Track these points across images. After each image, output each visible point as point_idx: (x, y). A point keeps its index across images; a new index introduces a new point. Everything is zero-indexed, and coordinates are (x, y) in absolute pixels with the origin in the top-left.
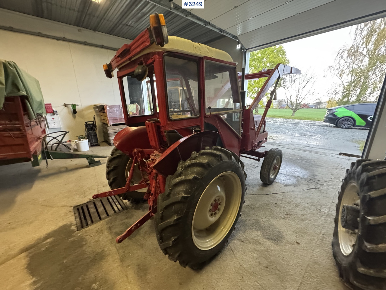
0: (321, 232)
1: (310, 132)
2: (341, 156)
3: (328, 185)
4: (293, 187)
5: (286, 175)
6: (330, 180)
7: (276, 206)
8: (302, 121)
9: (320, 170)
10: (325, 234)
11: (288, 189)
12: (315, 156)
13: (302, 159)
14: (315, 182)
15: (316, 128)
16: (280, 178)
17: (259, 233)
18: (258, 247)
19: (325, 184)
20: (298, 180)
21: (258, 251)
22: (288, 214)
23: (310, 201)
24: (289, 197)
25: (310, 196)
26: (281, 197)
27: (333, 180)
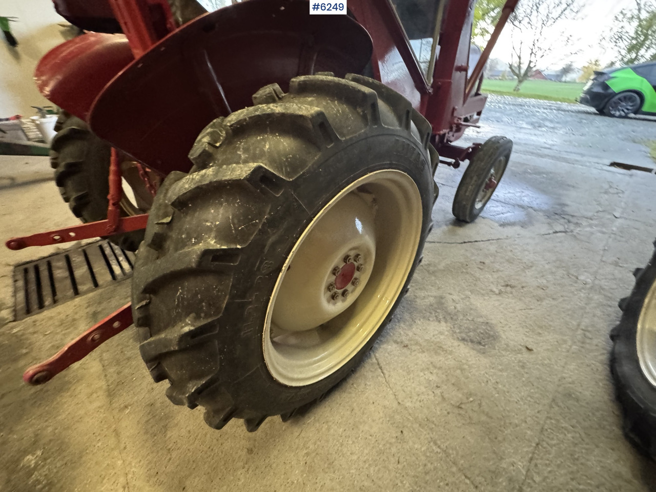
0: (579, 325)
1: (551, 121)
2: (613, 169)
3: (590, 226)
4: (518, 229)
5: (505, 203)
6: (595, 214)
7: (482, 267)
8: (533, 101)
9: (573, 193)
10: (590, 329)
11: (509, 231)
12: (562, 167)
13: (538, 172)
14: (564, 218)
15: (561, 115)
16: (492, 208)
17: (443, 327)
18: (440, 360)
19: (584, 223)
20: (528, 215)
21: (440, 368)
22: (507, 286)
23: (554, 258)
24: (509, 248)
25: (555, 247)
26: (493, 248)
27: (600, 214)
